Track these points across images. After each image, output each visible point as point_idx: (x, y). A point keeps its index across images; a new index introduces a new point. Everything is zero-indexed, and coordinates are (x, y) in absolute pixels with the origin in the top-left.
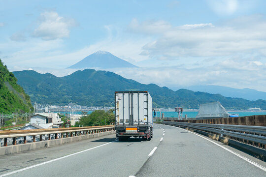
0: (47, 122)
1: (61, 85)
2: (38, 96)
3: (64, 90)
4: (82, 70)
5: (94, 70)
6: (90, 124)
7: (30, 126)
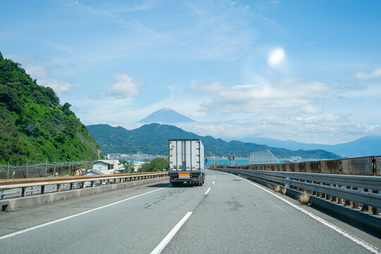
0: (109, 169)
1: (131, 137)
2: (110, 146)
5: (159, 124)
6: (151, 170)
7: (91, 172)
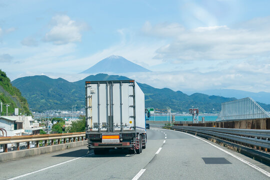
0: (16, 128)
1: (73, 90)
2: (49, 102)
3: (76, 95)
4: (95, 74)
5: (107, 75)
